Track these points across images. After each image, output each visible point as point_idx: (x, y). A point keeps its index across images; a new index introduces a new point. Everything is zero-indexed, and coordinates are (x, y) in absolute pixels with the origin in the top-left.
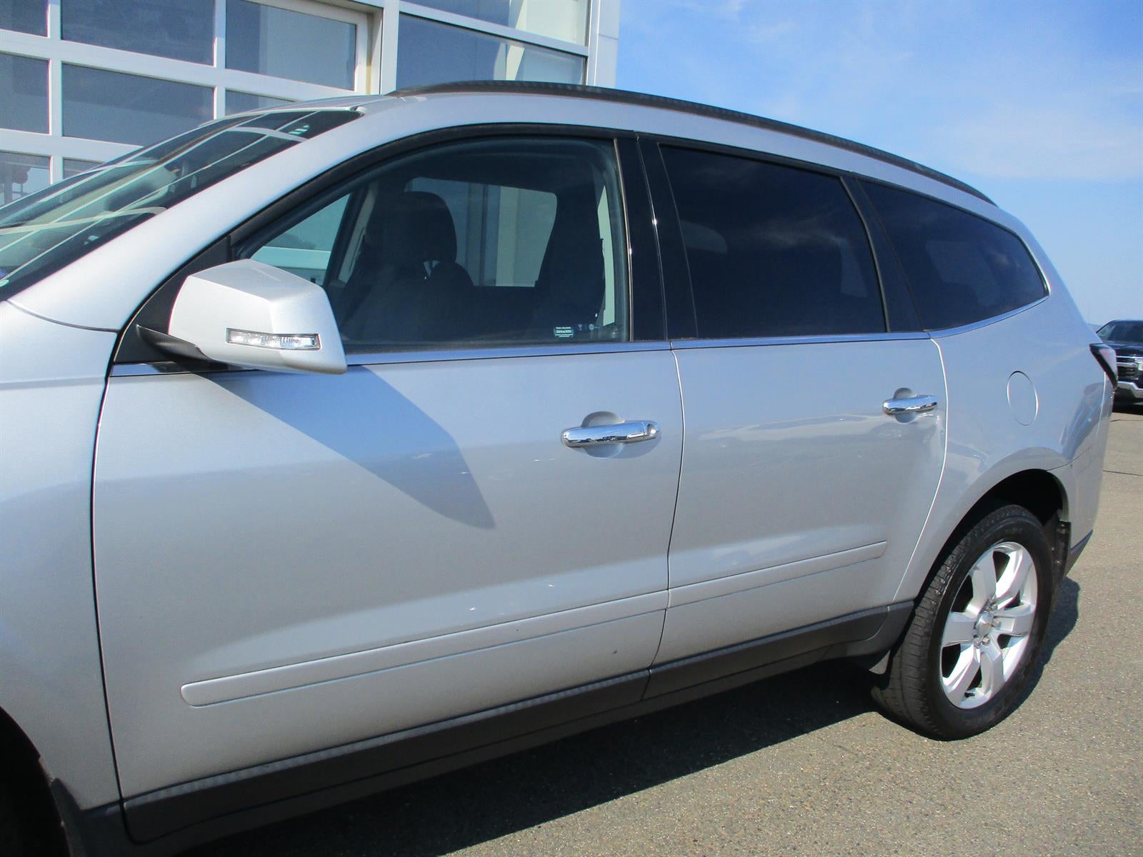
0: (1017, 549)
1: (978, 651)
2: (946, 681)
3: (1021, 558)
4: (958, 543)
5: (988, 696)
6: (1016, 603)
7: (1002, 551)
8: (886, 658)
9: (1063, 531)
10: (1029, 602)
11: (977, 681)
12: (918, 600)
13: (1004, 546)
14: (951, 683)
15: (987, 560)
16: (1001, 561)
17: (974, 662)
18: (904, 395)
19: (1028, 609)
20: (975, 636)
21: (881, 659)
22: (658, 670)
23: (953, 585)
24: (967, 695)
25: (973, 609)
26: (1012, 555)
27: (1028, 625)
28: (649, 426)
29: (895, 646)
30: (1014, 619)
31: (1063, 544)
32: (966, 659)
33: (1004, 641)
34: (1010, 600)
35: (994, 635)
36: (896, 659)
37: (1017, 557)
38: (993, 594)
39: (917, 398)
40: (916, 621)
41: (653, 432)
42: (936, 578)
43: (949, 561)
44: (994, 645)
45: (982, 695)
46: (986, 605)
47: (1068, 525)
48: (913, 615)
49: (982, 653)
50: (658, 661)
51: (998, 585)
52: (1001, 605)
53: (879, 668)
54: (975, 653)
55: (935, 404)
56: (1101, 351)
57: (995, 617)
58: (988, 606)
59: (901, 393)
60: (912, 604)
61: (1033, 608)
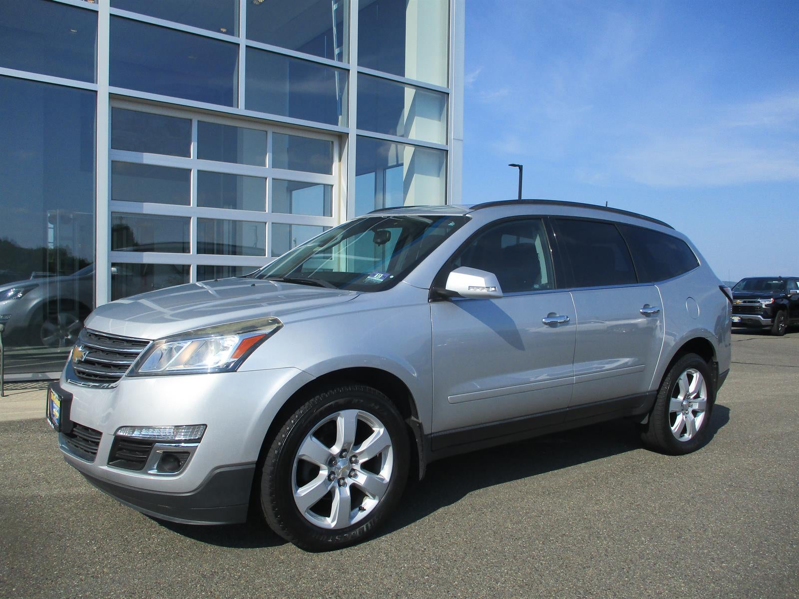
0: (696, 372)
1: (684, 416)
2: (673, 428)
3: (698, 376)
4: (672, 368)
5: (690, 436)
6: (697, 396)
7: (690, 373)
8: (647, 418)
9: (715, 366)
10: (703, 396)
11: (684, 431)
12: (658, 391)
13: (691, 371)
14: (675, 428)
15: (684, 376)
16: (690, 378)
17: (683, 420)
18: (647, 306)
19: (703, 399)
20: (682, 410)
21: (645, 417)
22: (570, 409)
23: (672, 385)
24: (681, 437)
25: (680, 397)
26: (695, 375)
27: (704, 407)
28: (567, 317)
29: (651, 411)
30: (698, 403)
31: (715, 372)
32: (679, 419)
33: (695, 413)
34: (695, 394)
35: (690, 410)
36: (651, 418)
37: (696, 376)
38: (688, 391)
39: (653, 307)
40: (658, 400)
41: (568, 319)
42: (665, 382)
43: (669, 375)
44: (691, 415)
45: (688, 436)
46: (685, 396)
47: (717, 363)
48: (656, 398)
49: (686, 417)
50: (570, 405)
51: (690, 387)
52: (692, 397)
53: (645, 422)
54: (683, 417)
55: (659, 311)
56: (725, 289)
57: (690, 402)
58: (687, 397)
59: (646, 306)
60: (656, 392)
61: (706, 399)
